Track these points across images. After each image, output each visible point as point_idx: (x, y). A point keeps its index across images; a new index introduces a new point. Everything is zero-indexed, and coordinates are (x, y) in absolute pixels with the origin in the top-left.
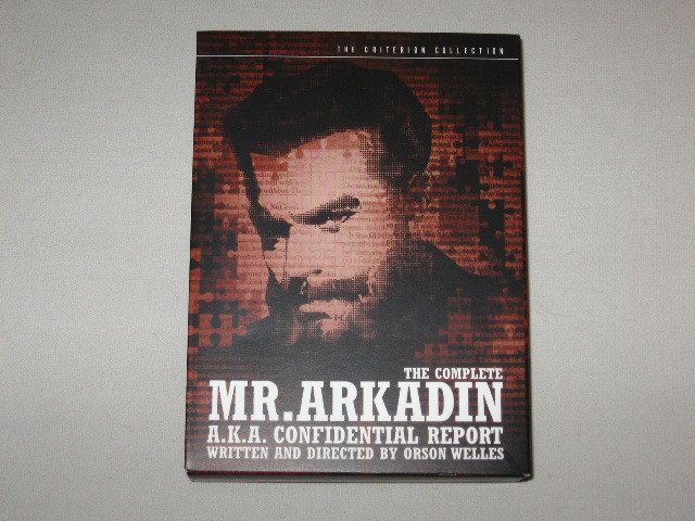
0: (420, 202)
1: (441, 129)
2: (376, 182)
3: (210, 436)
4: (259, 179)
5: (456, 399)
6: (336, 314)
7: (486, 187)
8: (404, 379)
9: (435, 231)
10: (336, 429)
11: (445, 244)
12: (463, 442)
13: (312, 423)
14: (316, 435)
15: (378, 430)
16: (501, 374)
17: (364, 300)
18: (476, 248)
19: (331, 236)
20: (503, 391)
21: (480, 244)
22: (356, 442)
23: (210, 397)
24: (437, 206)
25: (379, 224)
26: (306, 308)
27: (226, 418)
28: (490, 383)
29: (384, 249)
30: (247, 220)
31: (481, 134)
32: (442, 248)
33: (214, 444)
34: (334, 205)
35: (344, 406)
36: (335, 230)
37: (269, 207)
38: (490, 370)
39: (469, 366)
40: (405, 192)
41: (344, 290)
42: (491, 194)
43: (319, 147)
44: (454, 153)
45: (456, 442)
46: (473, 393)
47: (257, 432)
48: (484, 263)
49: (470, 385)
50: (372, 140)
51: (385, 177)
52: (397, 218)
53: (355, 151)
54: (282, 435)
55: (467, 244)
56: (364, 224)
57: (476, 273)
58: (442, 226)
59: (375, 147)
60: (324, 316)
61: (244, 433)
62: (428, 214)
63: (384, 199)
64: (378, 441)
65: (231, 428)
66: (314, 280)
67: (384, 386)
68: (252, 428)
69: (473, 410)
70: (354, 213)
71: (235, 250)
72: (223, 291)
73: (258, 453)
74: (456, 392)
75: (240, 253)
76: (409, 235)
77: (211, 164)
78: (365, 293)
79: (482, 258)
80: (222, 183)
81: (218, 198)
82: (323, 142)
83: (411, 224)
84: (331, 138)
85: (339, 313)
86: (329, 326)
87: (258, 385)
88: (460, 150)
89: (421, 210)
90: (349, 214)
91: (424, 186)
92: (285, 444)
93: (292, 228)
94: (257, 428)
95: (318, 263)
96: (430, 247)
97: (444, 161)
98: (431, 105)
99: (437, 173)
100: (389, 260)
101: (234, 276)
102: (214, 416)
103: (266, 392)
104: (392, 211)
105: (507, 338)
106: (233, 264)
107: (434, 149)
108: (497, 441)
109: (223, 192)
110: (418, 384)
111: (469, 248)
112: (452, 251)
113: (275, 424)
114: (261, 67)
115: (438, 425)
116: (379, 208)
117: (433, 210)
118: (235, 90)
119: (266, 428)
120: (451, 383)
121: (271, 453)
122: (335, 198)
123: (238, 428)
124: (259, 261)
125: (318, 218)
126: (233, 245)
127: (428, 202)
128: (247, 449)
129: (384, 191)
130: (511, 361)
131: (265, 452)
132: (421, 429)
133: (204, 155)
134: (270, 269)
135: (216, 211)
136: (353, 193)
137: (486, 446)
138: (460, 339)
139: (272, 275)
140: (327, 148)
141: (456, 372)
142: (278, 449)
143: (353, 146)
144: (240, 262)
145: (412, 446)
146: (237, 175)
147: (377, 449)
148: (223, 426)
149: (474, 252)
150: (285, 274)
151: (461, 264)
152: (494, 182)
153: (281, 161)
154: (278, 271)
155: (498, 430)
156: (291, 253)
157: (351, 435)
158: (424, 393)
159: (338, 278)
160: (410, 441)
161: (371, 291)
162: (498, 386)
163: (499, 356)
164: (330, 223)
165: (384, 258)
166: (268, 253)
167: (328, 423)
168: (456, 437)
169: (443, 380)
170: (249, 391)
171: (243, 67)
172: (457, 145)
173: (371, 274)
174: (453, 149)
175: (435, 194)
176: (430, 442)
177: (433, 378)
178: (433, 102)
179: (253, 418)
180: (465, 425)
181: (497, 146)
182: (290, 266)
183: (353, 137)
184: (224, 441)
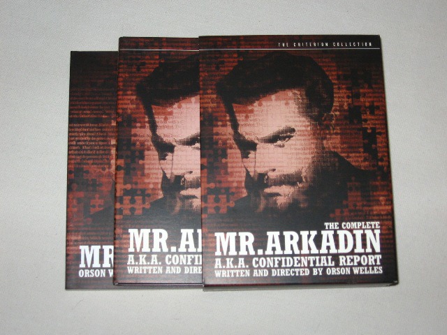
0: (329, 129)
1: (339, 88)
2: (304, 119)
3: (216, 265)
4: (238, 118)
5: (355, 240)
6: (285, 194)
7: (366, 120)
8: (324, 229)
9: (339, 145)
10: (288, 258)
11: (344, 152)
12: (360, 264)
13: (274, 256)
14: (277, 262)
15: (311, 258)
16: (379, 225)
17: (300, 185)
18: (362, 154)
19: (280, 150)
20: (381, 235)
21: (364, 152)
22: (299, 265)
23: (215, 242)
24: (339, 132)
25: (307, 142)
27: (225, 254)
28: (373, 230)
29: (310, 156)
30: (232, 141)
31: (361, 91)
32: (343, 155)
33: (218, 269)
34: (282, 132)
35: (291, 245)
37: (244, 134)
38: (373, 223)
39: (361, 221)
40: (320, 124)
42: (369, 124)
43: (272, 100)
44: (347, 102)
45: (356, 264)
46: (364, 236)
47: (243, 262)
48: (367, 163)
49: (362, 232)
50: (301, 95)
52: (317, 139)
53: (291, 102)
54: (257, 262)
55: (357, 152)
56: (298, 142)
57: (362, 168)
58: (342, 143)
59: (303, 99)
60: (278, 194)
62: (334, 136)
63: (309, 128)
64: (312, 265)
65: (228, 259)
66: (272, 175)
67: (314, 233)
68: (240, 259)
69: (364, 246)
70: (292, 136)
71: (226, 158)
72: (220, 182)
73: (244, 273)
74: (354, 236)
75: (229, 160)
76: (324, 148)
77: (210, 110)
78: (301, 181)
79: (365, 160)
80: (217, 121)
81: (215, 130)
82: (273, 97)
83: (325, 142)
84: (278, 94)
85: (287, 193)
86: (281, 201)
87: (242, 235)
88: (350, 100)
89: (330, 134)
90: (290, 137)
91: (331, 120)
92: (259, 268)
93: (258, 146)
94: (243, 259)
95: (273, 165)
96: (336, 154)
97: (341, 106)
98: (332, 75)
99: (338, 113)
100: (313, 162)
101: (226, 173)
102: (218, 253)
103: (247, 238)
104: (314, 134)
105: (381, 205)
106: (225, 166)
107: (336, 99)
108: (378, 263)
109: (218, 126)
110: (333, 232)
111: (358, 155)
112: (348, 157)
113: (253, 257)
114: (236, 56)
115: (345, 255)
116: (306, 133)
117: (336, 134)
118: (223, 69)
119: (248, 259)
120: (351, 231)
121: (252, 273)
122: (281, 128)
123: (232, 259)
124: (240, 165)
125: (273, 139)
126: (225, 155)
127: (334, 129)
128: (237, 271)
129: (309, 124)
130: (384, 217)
131: (248, 273)
132: (336, 257)
133: (206, 105)
134: (247, 170)
135: (215, 137)
136: (292, 125)
137: (373, 266)
138: (355, 206)
139: (248, 172)
140: (276, 100)
141: (354, 224)
142: (255, 271)
143: (290, 99)
144: (229, 165)
145: (331, 267)
146: (226, 116)
147: (311, 269)
148: (223, 258)
149: (360, 157)
150: (255, 171)
151: (353, 164)
152: (370, 117)
153: (250, 108)
154: (251, 170)
155: (379, 257)
156: (258, 159)
157: (296, 262)
158: (336, 237)
159: (285, 173)
160: (330, 264)
161: (304, 180)
162: (378, 232)
163: (378, 215)
164: (279, 142)
165: (310, 161)
166: (245, 160)
167: (283, 255)
168: (356, 261)
169: (346, 229)
170: (238, 239)
171: (225, 56)
172: (348, 97)
173: (303, 171)
174: (346, 100)
175: (338, 125)
176: (341, 264)
177: (341, 228)
178: (334, 73)
179: (241, 253)
180: (360, 255)
181: (370, 97)
182: (258, 167)
183: (290, 94)
184: (224, 267)
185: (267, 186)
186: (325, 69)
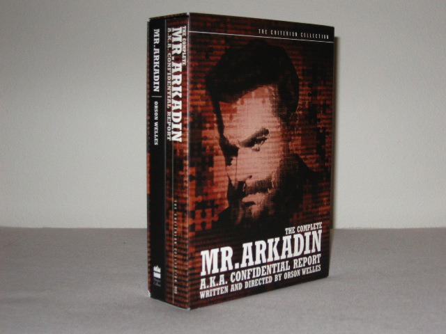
0: (294, 130)
1: (303, 85)
2: (276, 119)
3: (202, 285)
4: (224, 119)
5: (305, 242)
7: (319, 120)
8: (285, 235)
9: (299, 147)
10: (258, 268)
11: (303, 155)
12: (307, 265)
13: (248, 267)
14: (249, 274)
15: (274, 265)
16: (322, 225)
17: (270, 191)
18: (315, 156)
19: (256, 154)
20: (322, 234)
21: (316, 153)
22: (265, 274)
23: (201, 262)
24: (300, 132)
25: (277, 145)
26: (245, 200)
27: (209, 273)
28: (317, 230)
29: (278, 160)
30: (218, 147)
31: (319, 88)
32: (302, 157)
33: (203, 290)
34: (258, 134)
35: (261, 255)
36: (258, 150)
37: (228, 137)
38: (317, 224)
39: (310, 223)
40: (288, 125)
41: (262, 187)
42: (321, 124)
43: (252, 97)
44: (308, 100)
45: (304, 265)
46: (311, 237)
47: (223, 278)
48: (318, 164)
49: (310, 233)
50: (275, 91)
51: (281, 116)
52: (284, 141)
53: (267, 99)
54: (234, 277)
55: (310, 154)
56: (271, 145)
57: (314, 170)
58: (302, 145)
59: (276, 97)
60: (252, 203)
61: (217, 280)
62: (297, 138)
63: (279, 130)
64: (274, 272)
65: (211, 278)
66: (249, 182)
67: (277, 240)
68: (221, 276)
69: (311, 247)
70: (265, 139)
71: (212, 166)
72: (207, 194)
73: (224, 290)
74: (305, 238)
75: (215, 168)
76: (289, 150)
77: (199, 109)
78: (270, 188)
79: (317, 161)
80: (206, 122)
81: (204, 133)
82: (253, 94)
83: (290, 143)
84: (257, 91)
85: (259, 201)
86: (255, 209)
87: (224, 250)
88: (310, 98)
89: (294, 135)
90: (264, 139)
91: (295, 120)
92: (236, 282)
93: (239, 151)
94: (223, 276)
95: (251, 171)
97: (304, 104)
98: (299, 70)
99: (301, 112)
100: (281, 166)
101: (213, 184)
102: (203, 273)
103: (227, 253)
104: (282, 136)
105: (324, 206)
106: (212, 176)
107: (300, 97)
108: (319, 262)
109: (206, 128)
110: (290, 237)
111: (312, 156)
112: (306, 159)
113: (231, 271)
114: (223, 42)
115: (297, 257)
116: (277, 135)
117: (299, 135)
118: (211, 58)
119: (227, 274)
120: (303, 233)
121: (230, 288)
122: (258, 130)
123: (214, 277)
124: (224, 173)
125: (251, 143)
126: (211, 164)
127: (297, 130)
128: (218, 289)
129: (279, 124)
130: (325, 217)
131: (226, 288)
132: (291, 261)
133: (195, 103)
134: (229, 178)
135: (203, 141)
136: (267, 126)
137: (315, 265)
138: (307, 208)
139: (230, 181)
140: (255, 97)
141: (306, 227)
142: (232, 286)
143: (266, 96)
144: (215, 174)
145: (287, 271)
146: (213, 117)
147: (273, 275)
148: (207, 277)
149: (313, 158)
150: (236, 180)
151: (309, 166)
152: (323, 116)
153: (234, 106)
154: (233, 178)
155: (319, 255)
156: (239, 166)
157: (263, 271)
158: (293, 240)
159: (259, 180)
160: (287, 269)
161: (273, 186)
162: (320, 232)
163: (321, 216)
164: (256, 146)
165: (278, 165)
166: (228, 167)
167: (255, 266)
168: (304, 262)
169: (300, 233)
170: (220, 255)
172: (309, 95)
173: (273, 176)
174: (307, 98)
175: (300, 125)
176: (294, 268)
177: (296, 233)
178: (300, 68)
179: (222, 270)
180: (307, 256)
181: (324, 95)
182: (239, 174)
183: (266, 90)
184: (208, 287)
185: (245, 195)
186: (294, 63)
